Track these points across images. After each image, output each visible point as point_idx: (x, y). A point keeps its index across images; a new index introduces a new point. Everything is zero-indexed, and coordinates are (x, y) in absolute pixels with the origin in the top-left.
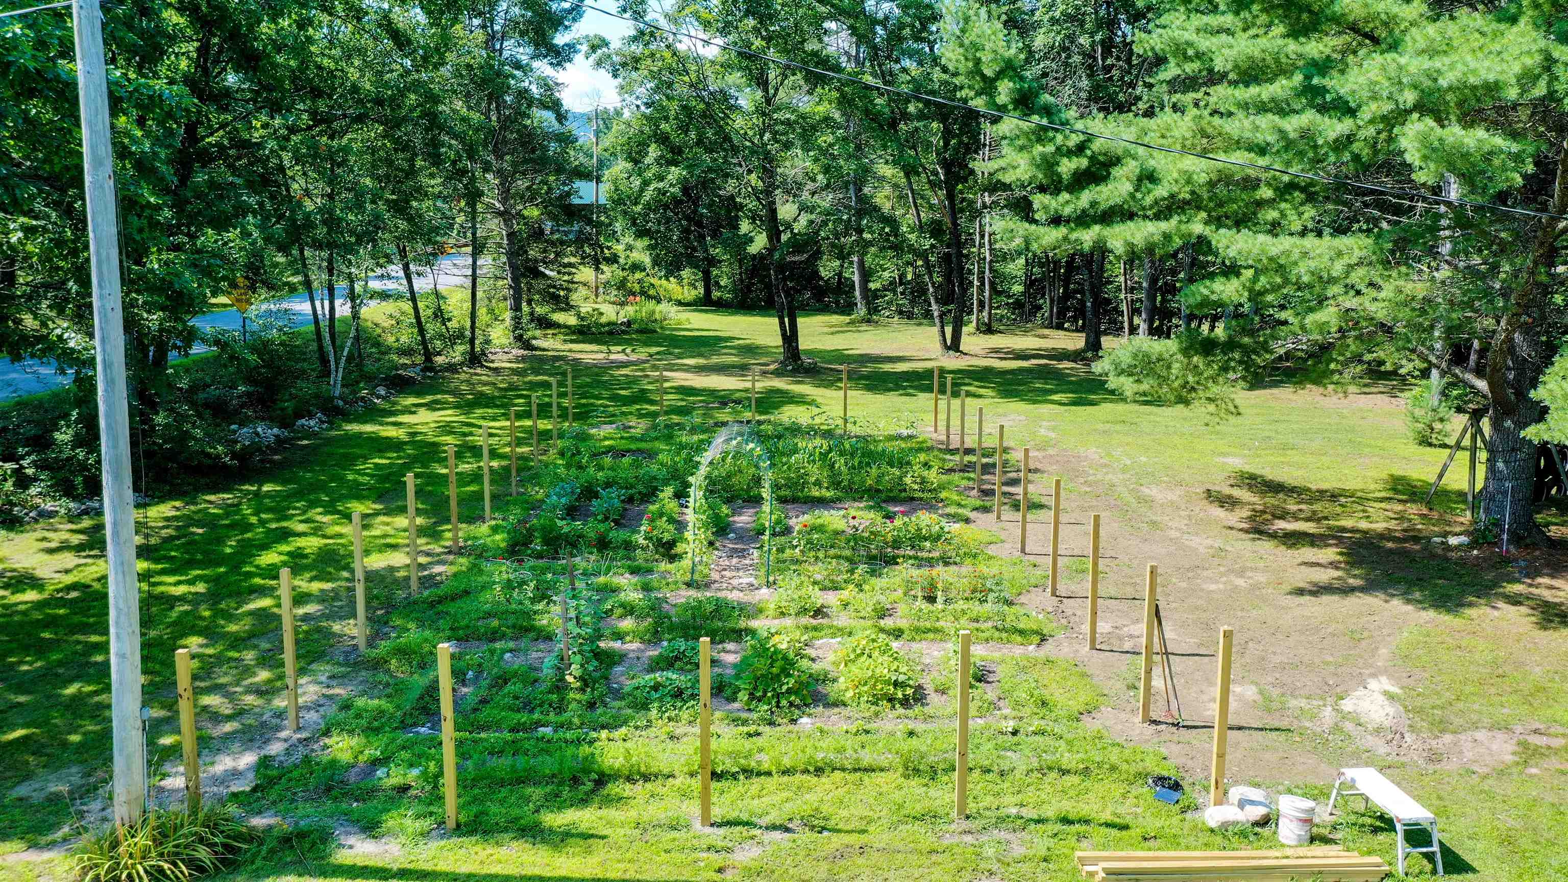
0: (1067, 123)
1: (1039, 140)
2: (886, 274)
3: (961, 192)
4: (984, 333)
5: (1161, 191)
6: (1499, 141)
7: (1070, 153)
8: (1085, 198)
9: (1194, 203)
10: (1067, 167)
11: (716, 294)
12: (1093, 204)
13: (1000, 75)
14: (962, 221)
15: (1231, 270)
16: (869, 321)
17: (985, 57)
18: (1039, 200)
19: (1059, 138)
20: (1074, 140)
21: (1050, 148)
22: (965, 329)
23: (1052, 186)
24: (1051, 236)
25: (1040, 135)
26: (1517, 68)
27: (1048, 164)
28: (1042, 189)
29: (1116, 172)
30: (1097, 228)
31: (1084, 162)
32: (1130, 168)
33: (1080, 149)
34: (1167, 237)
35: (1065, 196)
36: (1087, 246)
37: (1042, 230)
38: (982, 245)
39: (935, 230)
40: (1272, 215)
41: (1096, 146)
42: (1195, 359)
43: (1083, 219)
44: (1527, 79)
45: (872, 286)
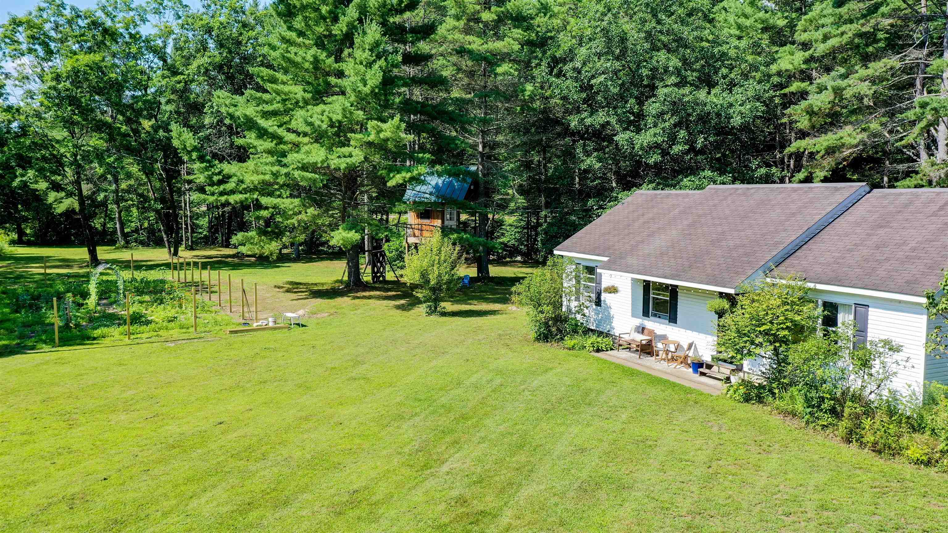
0: (215, 165)
1: (207, 170)
2: (133, 224)
3: (174, 183)
4: (190, 250)
5: (244, 186)
6: (317, 176)
7: (216, 174)
8: (222, 188)
9: (255, 189)
10: (216, 178)
11: (25, 238)
12: (224, 189)
13: (192, 151)
14: (176, 197)
15: (267, 208)
16: (126, 247)
17: (188, 145)
18: (207, 188)
19: (213, 170)
20: (217, 171)
21: (210, 173)
22: (180, 249)
23: (212, 184)
24: (211, 199)
25: (206, 169)
26: (321, 159)
27: (210, 177)
28: (209, 185)
29: (231, 180)
30: (226, 196)
31: (221, 177)
32: (235, 179)
33: (220, 173)
34: (246, 199)
35: (216, 187)
36: (223, 201)
37: (209, 197)
38: (185, 209)
39: (162, 200)
40: (278, 193)
41: (224, 172)
42: (263, 237)
43: (222, 194)
44: (323, 162)
45: (126, 230)
